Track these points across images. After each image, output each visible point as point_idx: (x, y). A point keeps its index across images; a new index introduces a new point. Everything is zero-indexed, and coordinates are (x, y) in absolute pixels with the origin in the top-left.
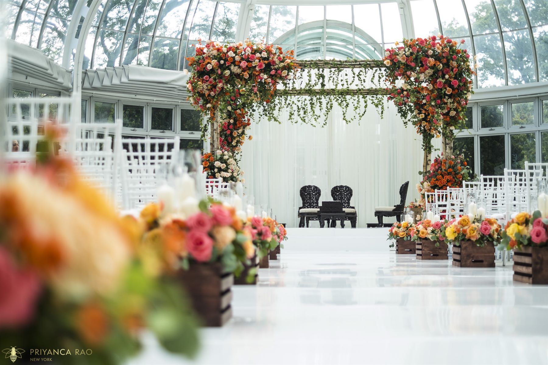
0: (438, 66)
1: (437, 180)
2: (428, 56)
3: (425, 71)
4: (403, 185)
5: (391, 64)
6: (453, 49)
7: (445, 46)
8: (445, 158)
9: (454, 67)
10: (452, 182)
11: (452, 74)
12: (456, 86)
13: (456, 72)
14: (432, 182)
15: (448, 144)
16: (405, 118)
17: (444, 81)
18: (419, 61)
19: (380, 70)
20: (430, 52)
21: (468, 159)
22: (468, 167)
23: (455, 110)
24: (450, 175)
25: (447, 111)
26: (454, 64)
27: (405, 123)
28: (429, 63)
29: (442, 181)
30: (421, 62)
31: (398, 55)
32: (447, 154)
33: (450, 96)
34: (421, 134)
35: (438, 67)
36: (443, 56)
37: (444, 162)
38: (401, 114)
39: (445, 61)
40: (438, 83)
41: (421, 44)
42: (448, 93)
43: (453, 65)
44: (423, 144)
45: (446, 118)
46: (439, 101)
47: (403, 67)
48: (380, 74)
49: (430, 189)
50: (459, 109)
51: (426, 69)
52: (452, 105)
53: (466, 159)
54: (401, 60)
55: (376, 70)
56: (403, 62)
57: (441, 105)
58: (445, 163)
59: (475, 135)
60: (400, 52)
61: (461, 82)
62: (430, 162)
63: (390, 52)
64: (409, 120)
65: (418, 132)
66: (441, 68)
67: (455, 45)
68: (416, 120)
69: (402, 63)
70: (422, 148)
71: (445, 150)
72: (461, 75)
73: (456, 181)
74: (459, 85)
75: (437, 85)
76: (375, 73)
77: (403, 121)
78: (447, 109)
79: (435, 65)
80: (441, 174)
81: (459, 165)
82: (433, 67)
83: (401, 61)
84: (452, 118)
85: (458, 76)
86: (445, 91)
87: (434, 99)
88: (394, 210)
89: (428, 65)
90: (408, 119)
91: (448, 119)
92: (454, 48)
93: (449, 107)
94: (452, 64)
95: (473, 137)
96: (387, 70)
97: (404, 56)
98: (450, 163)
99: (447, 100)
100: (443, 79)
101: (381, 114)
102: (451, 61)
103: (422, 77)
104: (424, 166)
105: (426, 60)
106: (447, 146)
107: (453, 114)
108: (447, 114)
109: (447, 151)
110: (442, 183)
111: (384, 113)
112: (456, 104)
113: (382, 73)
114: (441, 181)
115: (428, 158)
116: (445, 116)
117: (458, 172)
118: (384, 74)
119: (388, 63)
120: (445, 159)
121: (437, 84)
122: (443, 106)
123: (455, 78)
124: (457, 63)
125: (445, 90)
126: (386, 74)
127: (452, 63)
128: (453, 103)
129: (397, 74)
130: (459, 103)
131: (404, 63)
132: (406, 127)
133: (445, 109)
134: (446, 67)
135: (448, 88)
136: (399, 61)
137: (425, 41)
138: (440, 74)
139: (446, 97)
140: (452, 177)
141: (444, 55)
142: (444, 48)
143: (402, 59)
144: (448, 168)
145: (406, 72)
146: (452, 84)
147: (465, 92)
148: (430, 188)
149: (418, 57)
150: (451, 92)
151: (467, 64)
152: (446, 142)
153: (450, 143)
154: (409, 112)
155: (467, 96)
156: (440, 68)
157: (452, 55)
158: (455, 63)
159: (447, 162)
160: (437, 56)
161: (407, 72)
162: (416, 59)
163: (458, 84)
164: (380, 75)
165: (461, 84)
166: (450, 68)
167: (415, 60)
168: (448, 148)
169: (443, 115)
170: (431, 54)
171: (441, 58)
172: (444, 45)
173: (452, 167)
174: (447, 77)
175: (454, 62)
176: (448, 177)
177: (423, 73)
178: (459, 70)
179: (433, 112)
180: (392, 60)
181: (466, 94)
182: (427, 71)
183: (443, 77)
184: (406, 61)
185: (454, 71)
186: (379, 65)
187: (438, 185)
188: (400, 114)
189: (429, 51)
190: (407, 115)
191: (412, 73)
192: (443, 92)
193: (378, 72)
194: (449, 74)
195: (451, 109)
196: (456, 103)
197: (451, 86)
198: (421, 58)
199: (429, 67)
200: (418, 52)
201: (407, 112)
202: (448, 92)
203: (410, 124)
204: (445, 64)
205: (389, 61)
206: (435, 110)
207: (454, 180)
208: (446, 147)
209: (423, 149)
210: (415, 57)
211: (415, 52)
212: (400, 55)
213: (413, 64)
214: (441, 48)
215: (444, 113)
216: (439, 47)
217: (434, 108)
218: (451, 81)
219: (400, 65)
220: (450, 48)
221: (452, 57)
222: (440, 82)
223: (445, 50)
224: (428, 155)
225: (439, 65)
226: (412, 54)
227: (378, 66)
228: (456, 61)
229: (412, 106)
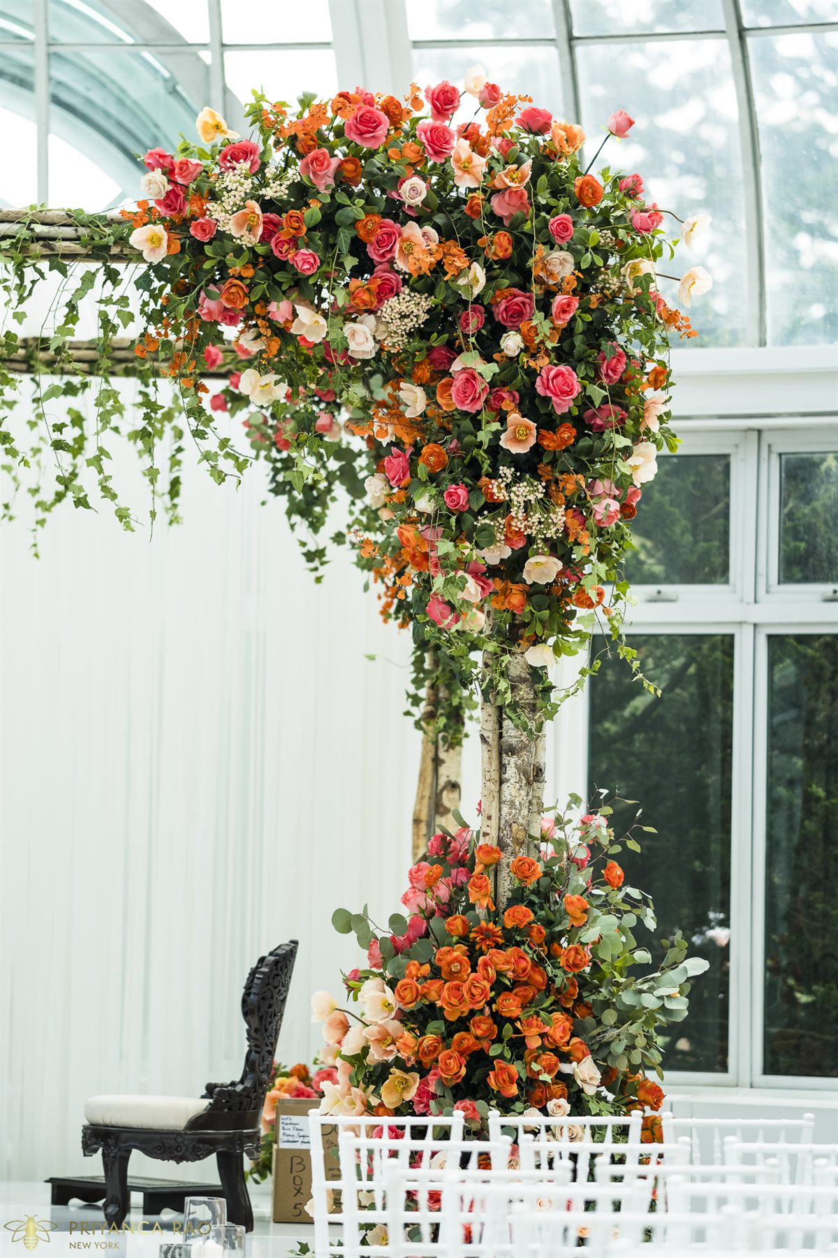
0: (456, 277)
1: (436, 973)
2: (396, 211)
3: (380, 301)
4: (262, 960)
5: (177, 247)
6: (558, 170)
7: (510, 157)
8: (494, 833)
9: (559, 288)
10: (530, 992)
11: (545, 327)
12: (563, 406)
13: (568, 317)
14: (405, 987)
15: (512, 751)
16: (315, 525)
17: (488, 370)
18: (344, 239)
19: (113, 276)
20: (413, 189)
21: (633, 845)
22: (635, 893)
23: (560, 548)
24: (518, 944)
25: (507, 553)
26: (556, 269)
27: (310, 556)
28: (406, 253)
29: (464, 990)
30: (357, 247)
31: (214, 196)
32: (505, 809)
33: (527, 466)
34: (403, 626)
35: (462, 282)
36: (492, 217)
37: (487, 860)
38: (292, 499)
39: (499, 245)
40: (459, 382)
41: (361, 134)
42: (516, 449)
43: (551, 274)
44: (412, 690)
45: (505, 593)
46: (461, 492)
47: (249, 273)
48: (107, 301)
49: (394, 1026)
50: (577, 543)
51: (386, 291)
52: (535, 518)
53: (624, 845)
54: (231, 228)
55: (88, 279)
56: (249, 240)
57: (469, 517)
58: (495, 869)
59: (741, 623)
60: (230, 180)
61: (595, 379)
62: (455, 795)
63: (169, 172)
64: (339, 538)
65: (385, 613)
66: (476, 291)
67: (567, 149)
68: (380, 538)
69: (238, 251)
70: (408, 713)
71: (495, 787)
72: (599, 332)
73: (551, 980)
74: (586, 402)
75: (453, 390)
76: (81, 293)
77: (303, 544)
78: (507, 539)
79: (439, 268)
80: (464, 939)
81: (581, 879)
82: (427, 283)
83: (231, 238)
84: (534, 592)
85: (578, 340)
86: (497, 435)
87: (433, 478)
88: (197, 1123)
89: (400, 265)
90: (328, 530)
91: (516, 599)
92: (564, 164)
93: (519, 533)
94: (544, 267)
95: (732, 636)
96: (156, 284)
97: (255, 206)
98: (522, 870)
99: (508, 486)
100: (489, 359)
101: (167, 497)
102: (540, 249)
103: (359, 338)
104: (417, 821)
105: (389, 235)
106: (506, 759)
107: (543, 574)
108: (512, 568)
109: (509, 791)
110: (461, 1000)
111: (183, 489)
112: (559, 516)
113: (124, 300)
114: (458, 988)
115: (443, 770)
116: (497, 584)
117: (566, 924)
118: (134, 307)
119: (154, 241)
120: (494, 844)
121: (450, 385)
122: (482, 521)
123: (562, 355)
124: (577, 266)
125: (496, 426)
126: (149, 309)
127: (543, 259)
128: (545, 504)
129: (210, 313)
130: (579, 505)
131: (252, 250)
132: (318, 580)
133: (492, 540)
134: (506, 282)
135: (514, 417)
136: (221, 236)
137: (385, 119)
138: (474, 322)
139: (503, 470)
140: (527, 964)
141: (497, 205)
142: (497, 167)
143: (240, 225)
144: (512, 902)
145: (265, 300)
146: (540, 390)
147: (621, 442)
148: (397, 1023)
149: (339, 216)
150: (533, 441)
151: (635, 269)
152: (501, 736)
153: (525, 747)
154: (339, 490)
155: (636, 468)
156: (470, 287)
157: (549, 209)
158: (563, 262)
159: (507, 859)
160: (456, 215)
161: (273, 307)
162: (328, 224)
163: (577, 388)
164: (112, 311)
165: (597, 393)
166: (536, 289)
167: (317, 235)
168: (511, 772)
169: (487, 574)
170: (418, 201)
171: (476, 224)
172: (500, 148)
173: (536, 892)
174: (512, 343)
175: (557, 255)
176: (502, 960)
177: (370, 312)
178: (585, 309)
179: (426, 556)
180: (178, 226)
181: (627, 452)
182: (392, 306)
183: (488, 347)
184: (264, 239)
185: (554, 309)
186: (107, 248)
187: (442, 1009)
188: (283, 501)
189: (406, 186)
190: (324, 506)
191: (301, 309)
192: (484, 436)
193: (101, 288)
194: (523, 326)
195: (530, 540)
196: (561, 510)
197: (533, 405)
198: (356, 221)
199: (405, 282)
200: (342, 182)
201: (329, 490)
202: (517, 440)
203: (342, 559)
204: (503, 263)
205: (159, 229)
206: (434, 548)
207: (539, 978)
208: (502, 767)
209: (411, 720)
210: (319, 216)
211: (325, 184)
212: (229, 201)
213: (303, 259)
214: (480, 163)
215: (494, 560)
216: (470, 160)
217: (429, 534)
218: (532, 374)
219: (230, 258)
220: (540, 168)
221: (546, 222)
222: (471, 377)
223: (503, 178)
224: (442, 755)
225: (460, 273)
226: (301, 192)
227: (99, 252)
228: (570, 249)
229: (360, 454)
